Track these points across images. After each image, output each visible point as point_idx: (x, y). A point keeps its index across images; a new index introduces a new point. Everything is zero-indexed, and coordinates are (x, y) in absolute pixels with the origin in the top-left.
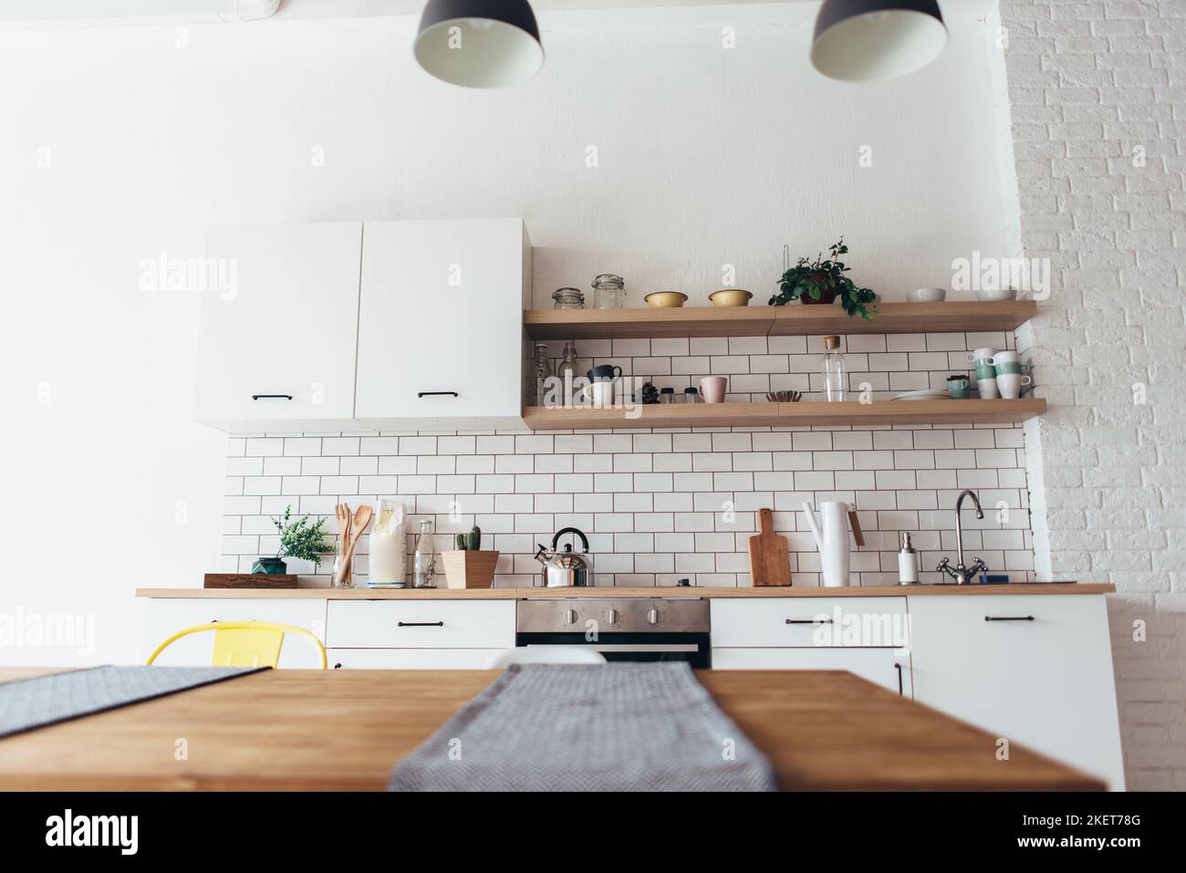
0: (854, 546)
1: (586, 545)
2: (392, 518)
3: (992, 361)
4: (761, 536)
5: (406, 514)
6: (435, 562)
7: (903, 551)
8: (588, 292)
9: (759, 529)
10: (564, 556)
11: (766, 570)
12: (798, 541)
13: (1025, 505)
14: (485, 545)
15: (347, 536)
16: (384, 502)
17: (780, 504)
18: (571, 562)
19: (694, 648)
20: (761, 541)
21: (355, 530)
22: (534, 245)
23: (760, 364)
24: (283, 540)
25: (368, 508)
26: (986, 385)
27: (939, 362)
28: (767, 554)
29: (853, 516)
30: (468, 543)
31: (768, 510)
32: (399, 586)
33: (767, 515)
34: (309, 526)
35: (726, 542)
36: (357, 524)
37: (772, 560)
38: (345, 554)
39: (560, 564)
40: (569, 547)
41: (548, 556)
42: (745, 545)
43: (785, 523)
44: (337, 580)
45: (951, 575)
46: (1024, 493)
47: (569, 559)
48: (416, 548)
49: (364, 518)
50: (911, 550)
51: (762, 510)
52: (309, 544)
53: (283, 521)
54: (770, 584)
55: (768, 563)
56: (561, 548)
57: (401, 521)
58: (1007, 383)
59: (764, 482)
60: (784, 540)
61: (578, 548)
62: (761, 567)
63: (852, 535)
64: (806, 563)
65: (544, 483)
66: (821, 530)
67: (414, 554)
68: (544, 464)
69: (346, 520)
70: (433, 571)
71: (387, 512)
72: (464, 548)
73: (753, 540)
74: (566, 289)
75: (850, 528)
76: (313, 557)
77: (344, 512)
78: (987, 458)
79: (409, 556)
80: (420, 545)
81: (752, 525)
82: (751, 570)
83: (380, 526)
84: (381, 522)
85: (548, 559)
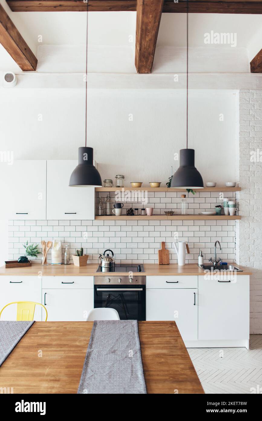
0: (187, 252)
1: (113, 254)
2: (58, 245)
3: (228, 203)
4: (162, 250)
5: (61, 243)
6: (70, 257)
7: (200, 256)
8: (114, 179)
9: (161, 247)
10: (107, 258)
11: (162, 260)
12: (172, 251)
13: (234, 241)
14: (84, 253)
15: (45, 250)
16: (55, 241)
17: (168, 240)
18: (109, 259)
19: (141, 289)
20: (161, 252)
21: (47, 249)
22: (98, 163)
23: (163, 200)
24: (26, 251)
25: (51, 242)
26: (226, 209)
27: (214, 200)
28: (163, 255)
29: (187, 245)
30: (80, 253)
31: (164, 242)
32: (60, 264)
33: (163, 243)
34: (34, 247)
35: (152, 251)
36: (48, 247)
37: (164, 257)
38: (45, 256)
39: (106, 260)
40: (108, 255)
41: (102, 257)
42: (157, 252)
43: (168, 246)
44: (43, 263)
45: (212, 262)
46: (234, 238)
47: (108, 259)
48: (65, 252)
49: (50, 245)
50: (202, 256)
51: (162, 242)
52: (34, 252)
53: (26, 245)
54: (164, 264)
55: (163, 258)
56: (106, 255)
57: (60, 246)
58: (231, 210)
59: (163, 234)
60: (168, 251)
61: (111, 255)
62: (161, 259)
63: (186, 249)
64: (174, 257)
65: (101, 234)
66: (178, 250)
67: (64, 254)
68: (101, 229)
69: (44, 245)
70: (70, 260)
71: (56, 243)
72: (79, 255)
73: (159, 251)
74: (108, 180)
75: (186, 247)
76: (35, 255)
77: (44, 243)
78: (225, 228)
79: (63, 254)
80: (66, 251)
81: (159, 246)
82: (158, 259)
83: (54, 247)
84: (54, 246)
85: (102, 258)
